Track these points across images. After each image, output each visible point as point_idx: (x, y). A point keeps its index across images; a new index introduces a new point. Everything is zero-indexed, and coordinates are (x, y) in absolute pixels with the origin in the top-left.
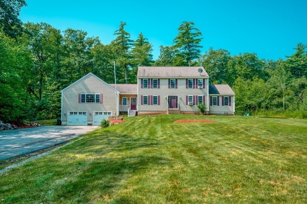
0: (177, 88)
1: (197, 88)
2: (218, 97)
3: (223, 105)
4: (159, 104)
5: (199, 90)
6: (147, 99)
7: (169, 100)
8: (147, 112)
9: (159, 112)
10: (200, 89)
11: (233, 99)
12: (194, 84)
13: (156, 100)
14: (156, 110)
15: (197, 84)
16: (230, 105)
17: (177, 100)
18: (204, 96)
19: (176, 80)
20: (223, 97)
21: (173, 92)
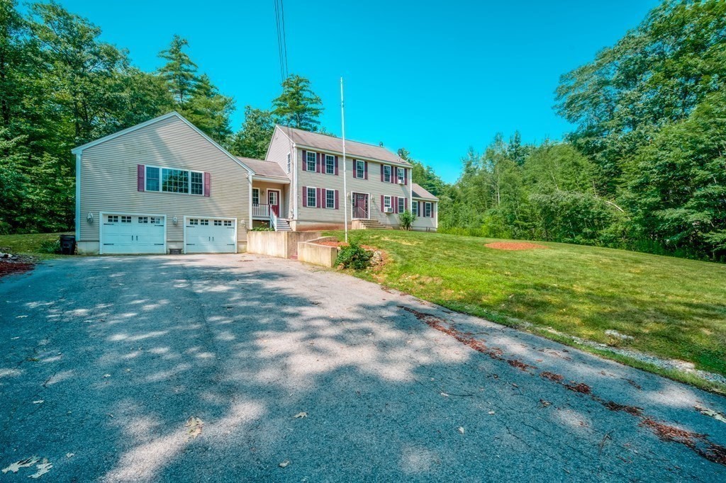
0: (366, 178)
1: (396, 183)
2: (419, 202)
3: (424, 216)
4: (337, 208)
5: (399, 186)
6: (314, 196)
7: (353, 200)
8: (314, 224)
9: (337, 225)
10: (401, 185)
11: (436, 207)
12: (392, 175)
13: (330, 199)
14: (331, 219)
15: (396, 176)
16: (432, 217)
17: (367, 202)
18: (406, 199)
19: (366, 163)
20: (424, 203)
21: (361, 186)
